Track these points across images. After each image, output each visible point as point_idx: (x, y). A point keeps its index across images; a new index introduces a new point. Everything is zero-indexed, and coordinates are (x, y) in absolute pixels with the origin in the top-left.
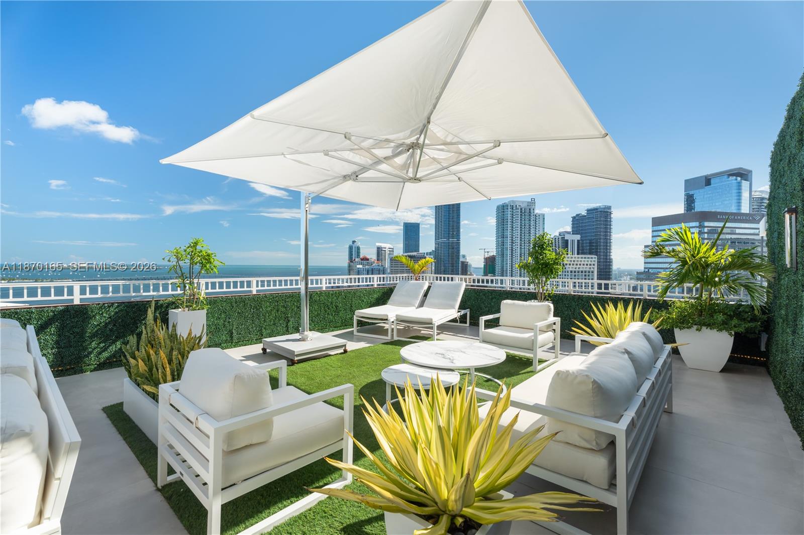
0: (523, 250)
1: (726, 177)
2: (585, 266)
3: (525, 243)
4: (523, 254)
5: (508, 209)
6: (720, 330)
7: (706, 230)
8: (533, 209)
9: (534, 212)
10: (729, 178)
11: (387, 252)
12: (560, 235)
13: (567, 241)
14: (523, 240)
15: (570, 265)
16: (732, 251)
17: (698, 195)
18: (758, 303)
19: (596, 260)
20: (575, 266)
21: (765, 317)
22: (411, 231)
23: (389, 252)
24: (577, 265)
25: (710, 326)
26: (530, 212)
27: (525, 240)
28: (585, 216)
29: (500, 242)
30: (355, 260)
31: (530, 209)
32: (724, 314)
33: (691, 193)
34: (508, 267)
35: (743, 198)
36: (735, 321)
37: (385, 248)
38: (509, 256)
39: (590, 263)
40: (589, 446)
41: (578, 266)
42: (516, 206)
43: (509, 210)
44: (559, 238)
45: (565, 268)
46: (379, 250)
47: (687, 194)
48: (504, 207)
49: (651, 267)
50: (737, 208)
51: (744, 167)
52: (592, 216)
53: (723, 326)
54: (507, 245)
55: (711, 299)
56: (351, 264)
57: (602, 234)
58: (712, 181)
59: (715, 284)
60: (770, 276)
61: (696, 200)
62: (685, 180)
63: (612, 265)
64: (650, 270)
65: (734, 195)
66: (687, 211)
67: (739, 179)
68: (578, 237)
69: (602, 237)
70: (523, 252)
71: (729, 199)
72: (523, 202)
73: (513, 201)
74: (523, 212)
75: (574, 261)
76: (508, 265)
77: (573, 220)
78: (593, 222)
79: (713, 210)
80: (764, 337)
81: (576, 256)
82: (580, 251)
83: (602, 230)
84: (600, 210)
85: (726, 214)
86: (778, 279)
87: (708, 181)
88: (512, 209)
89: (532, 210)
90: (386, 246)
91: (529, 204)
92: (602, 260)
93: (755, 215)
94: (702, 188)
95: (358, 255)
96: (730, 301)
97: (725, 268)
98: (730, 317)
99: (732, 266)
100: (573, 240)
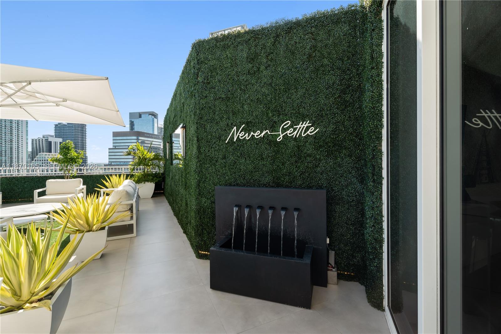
1: (148, 115)
6: (151, 182)
7: (140, 141)
10: (149, 115)
12: (43, 137)
13: (50, 143)
16: (154, 153)
17: (136, 122)
18: (161, 172)
21: (163, 176)
25: (148, 181)
27: (5, 139)
28: (66, 125)
32: (152, 176)
33: (133, 120)
35: (155, 127)
36: (155, 178)
40: (125, 210)
44: (42, 140)
47: (131, 120)
49: (112, 161)
50: (152, 131)
51: (155, 112)
52: (72, 126)
53: (151, 181)
55: (148, 172)
57: (79, 139)
58: (142, 116)
59: (149, 166)
60: (164, 162)
61: (135, 124)
62: (129, 113)
63: (87, 160)
64: (112, 163)
65: (152, 124)
66: (131, 130)
67: (153, 117)
68: (60, 140)
69: (79, 141)
71: (149, 127)
77: (55, 127)
78: (73, 130)
79: (143, 131)
80: (163, 183)
83: (79, 136)
85: (148, 134)
86: (166, 163)
87: (140, 115)
93: (159, 135)
94: (138, 118)
96: (153, 172)
97: (152, 160)
98: (154, 177)
99: (154, 159)
100: (56, 142)
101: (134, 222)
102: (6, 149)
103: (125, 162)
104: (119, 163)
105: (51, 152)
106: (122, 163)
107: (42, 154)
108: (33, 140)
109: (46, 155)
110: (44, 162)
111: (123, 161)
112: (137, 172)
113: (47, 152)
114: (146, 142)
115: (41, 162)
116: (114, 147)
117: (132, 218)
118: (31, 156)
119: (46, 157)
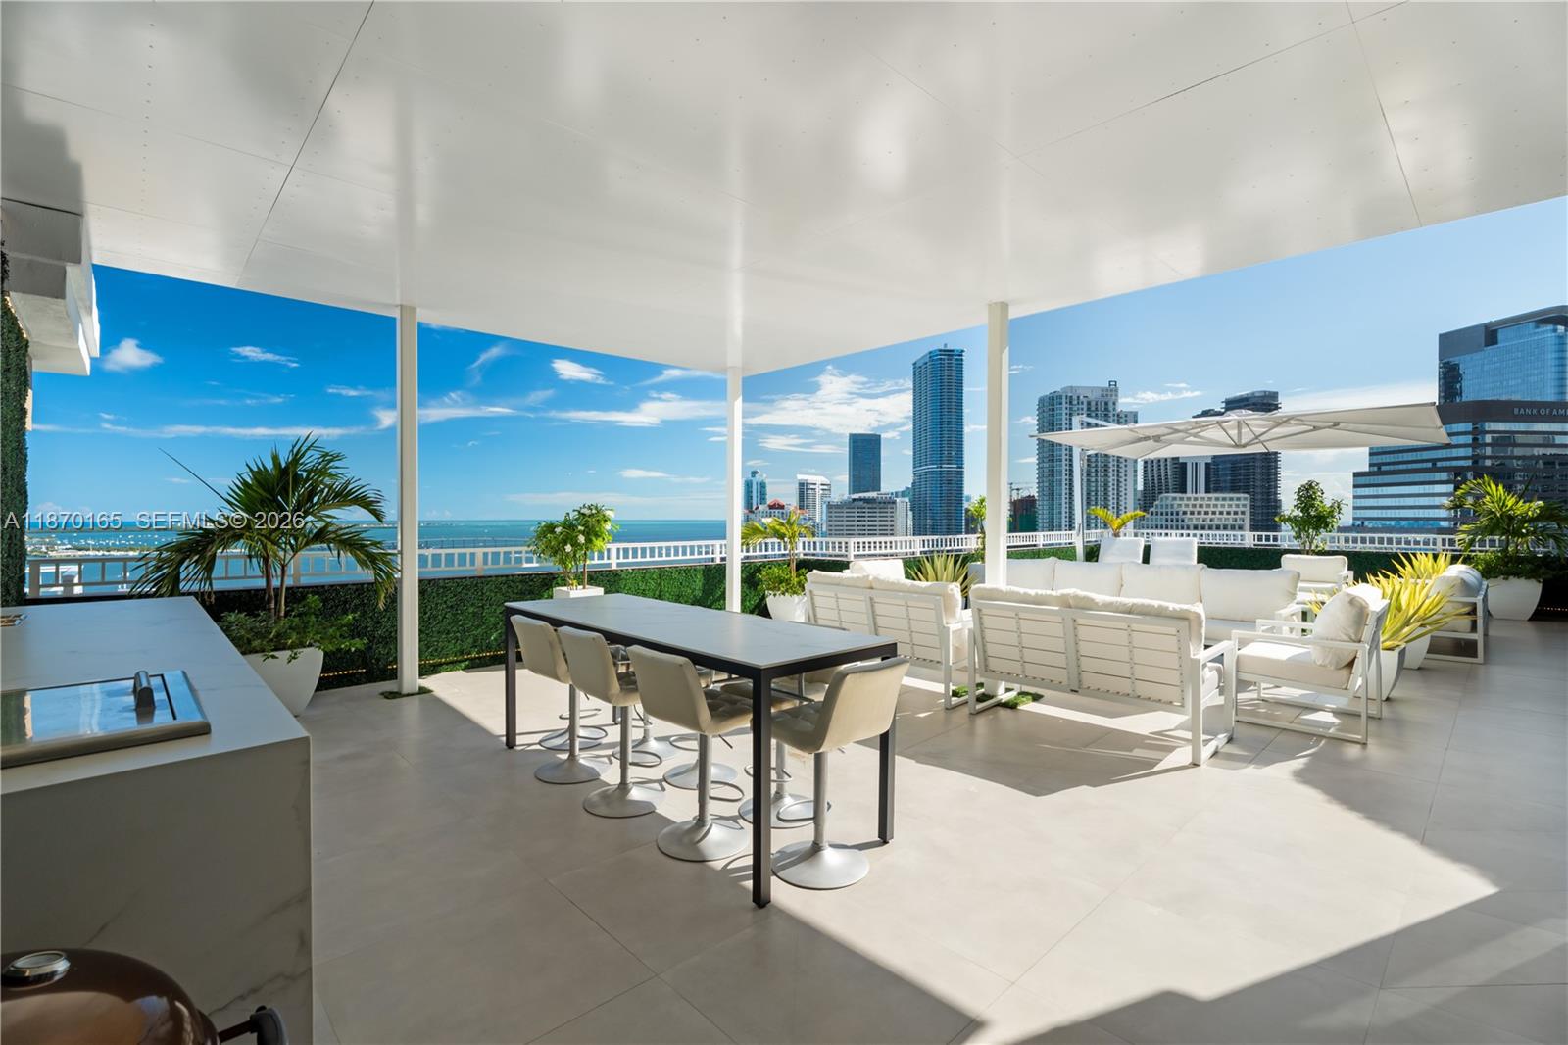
0: (1093, 484)
1: (1531, 325)
2: (1225, 516)
3: (1096, 470)
4: (1093, 494)
5: (1061, 404)
6: (1527, 578)
7: (1488, 439)
8: (1114, 404)
9: (1114, 409)
10: (1539, 328)
11: (819, 492)
13: (1183, 465)
14: (1093, 465)
15: (1192, 513)
16: (1541, 503)
17: (1469, 365)
19: (1248, 502)
20: (1203, 516)
22: (865, 451)
23: (821, 492)
24: (1207, 513)
26: (1106, 409)
27: (1096, 466)
29: (1046, 470)
30: (757, 508)
31: (1106, 404)
32: (1533, 564)
33: (1455, 360)
34: (1064, 520)
36: (1543, 570)
37: (815, 484)
38: (1064, 497)
39: (1234, 509)
41: (1210, 516)
42: (1078, 397)
43: (1064, 405)
45: (1183, 521)
46: (804, 490)
47: (1445, 363)
48: (1053, 399)
49: (1367, 516)
50: (1557, 390)
54: (1061, 475)
56: (752, 516)
58: (1501, 336)
61: (1464, 377)
62: (1441, 336)
64: (1366, 523)
65: (1551, 363)
66: (1446, 397)
67: (1561, 329)
70: (1093, 489)
71: (1540, 373)
72: (1092, 389)
73: (1072, 387)
74: (1093, 408)
75: (1201, 506)
76: (1064, 515)
79: (1504, 398)
81: (1203, 495)
82: (1212, 486)
84: (1254, 400)
85: (1532, 404)
87: (1490, 335)
88: (1071, 403)
89: (1111, 404)
90: (816, 479)
91: (1105, 393)
92: (1259, 504)
94: (1478, 349)
95: (763, 499)
96: (1538, 553)
97: (1532, 520)
98: (1539, 566)
99: (1539, 518)
100: (1196, 464)
101: (1478, 637)
102: (1096, 486)
103: (1417, 519)
104: (1392, 523)
105: (1185, 492)
106: (1404, 523)
107: (1167, 498)
108: (1146, 462)
109: (1174, 499)
110: (1169, 517)
111: (1413, 516)
112: (1481, 551)
113: (1175, 492)
114: (1520, 439)
115: (1164, 517)
116: (1375, 468)
117: (1474, 628)
118: (1141, 502)
119: (1175, 506)
